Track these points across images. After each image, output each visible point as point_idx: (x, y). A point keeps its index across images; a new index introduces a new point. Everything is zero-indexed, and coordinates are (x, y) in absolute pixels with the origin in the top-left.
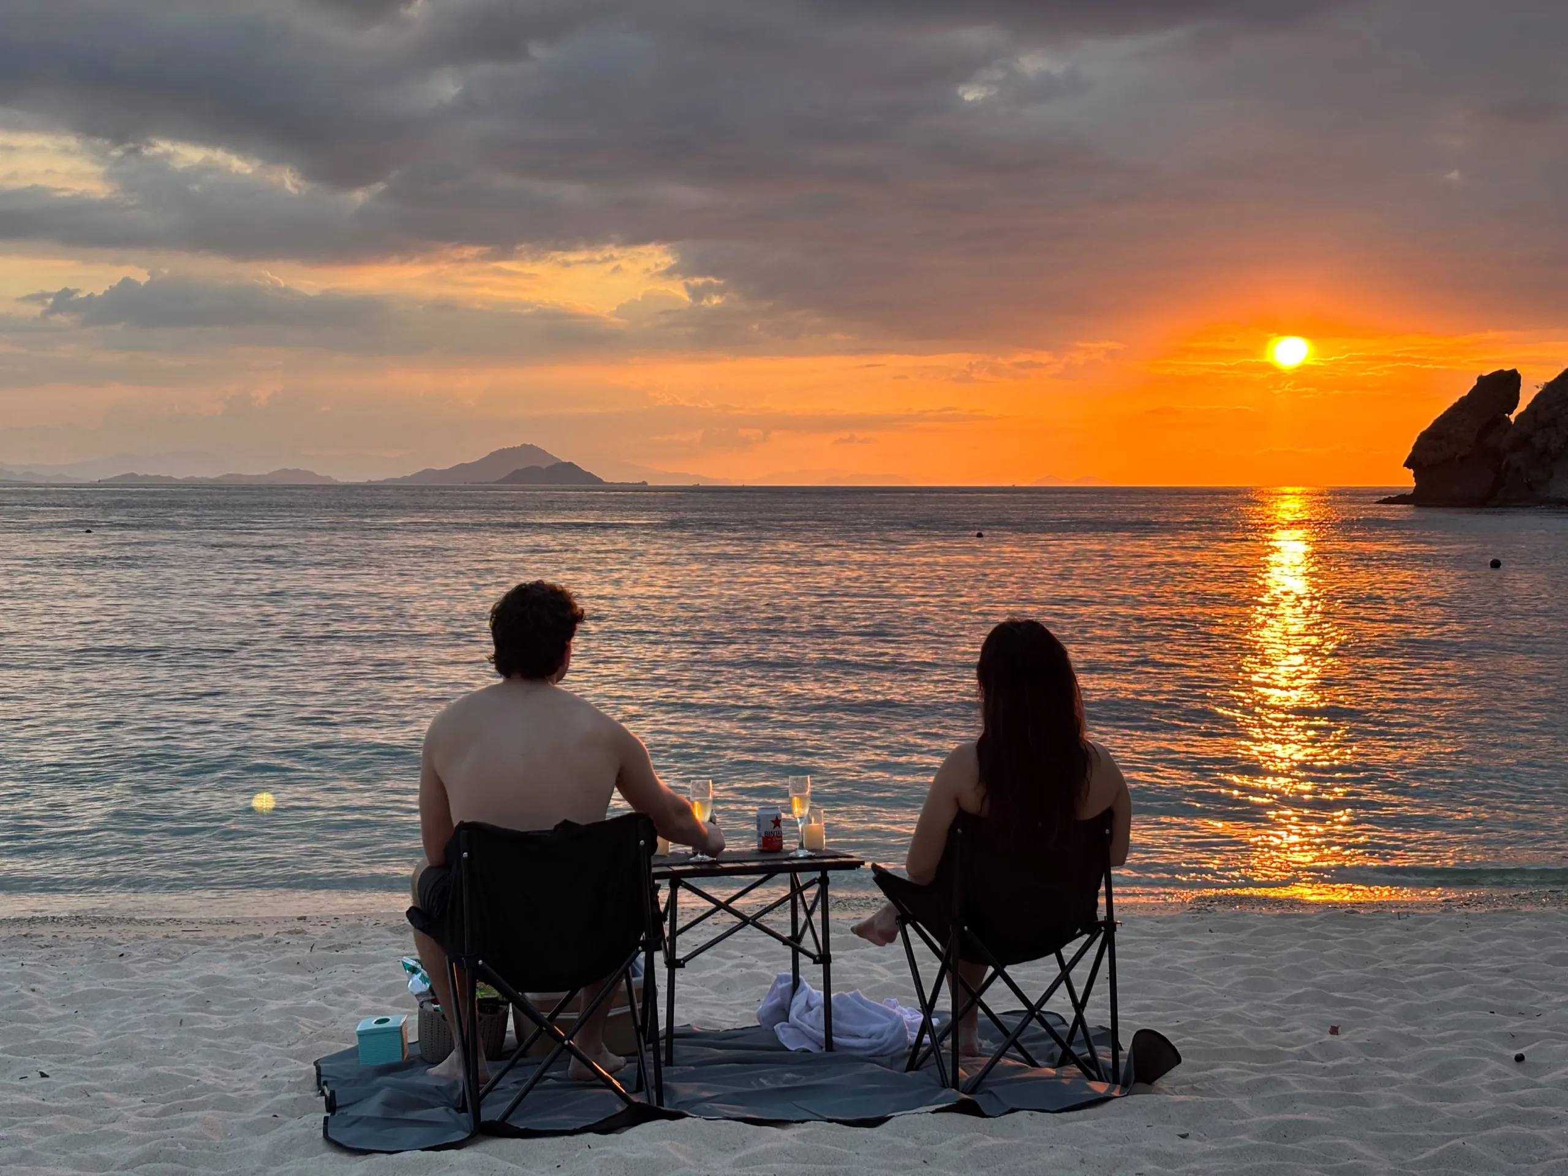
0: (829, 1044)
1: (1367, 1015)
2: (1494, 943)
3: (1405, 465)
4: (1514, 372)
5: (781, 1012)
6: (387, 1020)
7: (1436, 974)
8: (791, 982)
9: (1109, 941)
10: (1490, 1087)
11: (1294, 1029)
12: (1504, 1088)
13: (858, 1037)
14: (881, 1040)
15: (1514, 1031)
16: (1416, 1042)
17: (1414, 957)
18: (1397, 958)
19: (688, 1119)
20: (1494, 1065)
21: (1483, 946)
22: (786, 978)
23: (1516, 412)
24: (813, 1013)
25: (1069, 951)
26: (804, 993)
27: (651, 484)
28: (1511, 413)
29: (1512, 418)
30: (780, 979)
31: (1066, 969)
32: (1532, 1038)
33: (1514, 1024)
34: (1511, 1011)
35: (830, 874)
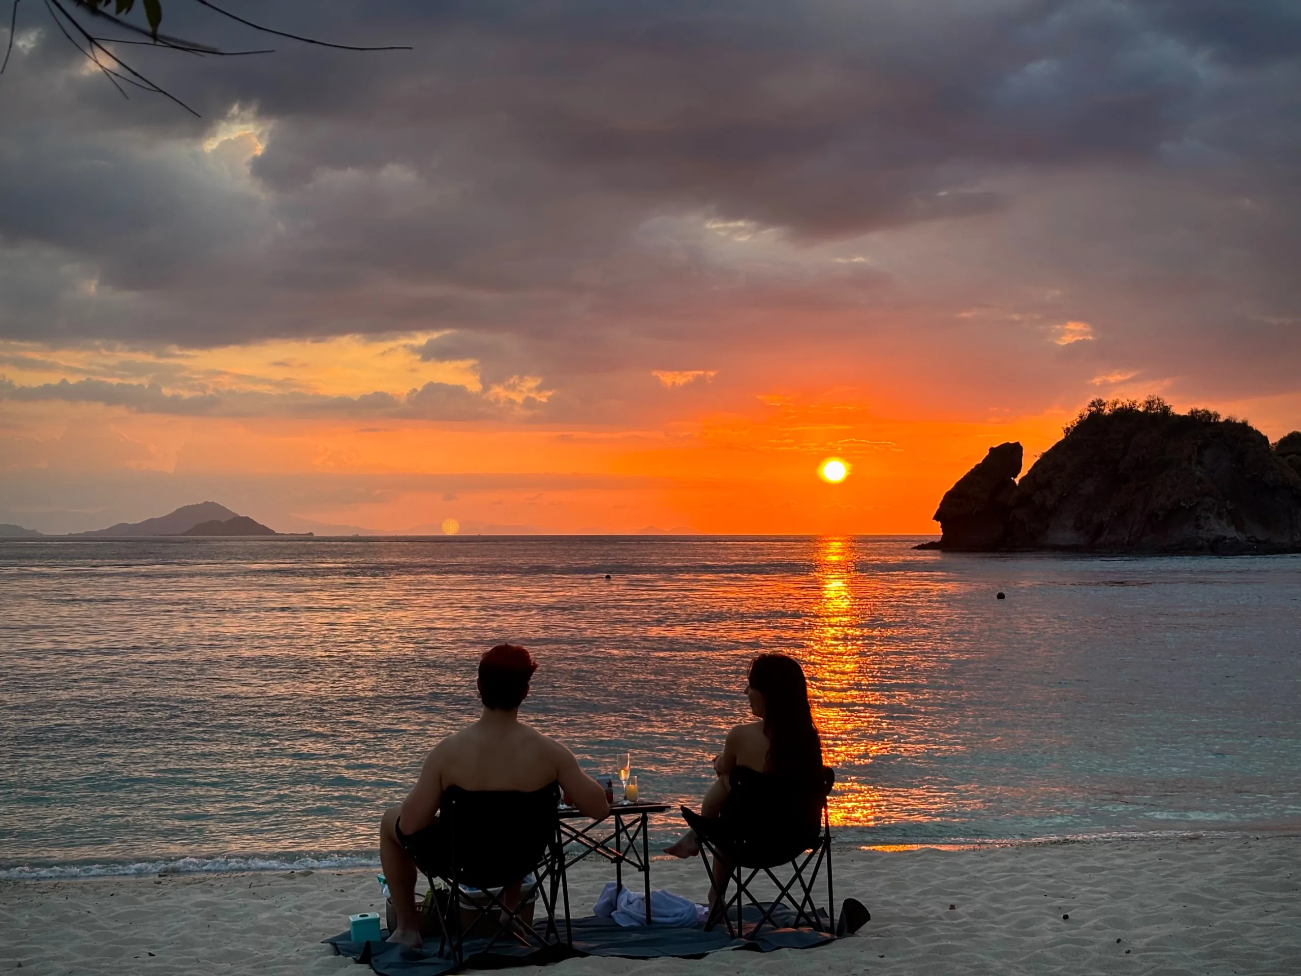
0: (649, 921)
1: (970, 899)
2: (1041, 862)
3: (934, 519)
4: (1018, 444)
5: (612, 905)
6: (367, 916)
7: (1008, 878)
8: (616, 887)
9: (827, 848)
10: (1051, 930)
11: (927, 908)
12: (1059, 930)
13: (667, 916)
14: (683, 917)
15: (1060, 905)
16: (1002, 912)
17: (990, 871)
18: (980, 871)
19: (591, 956)
20: (1052, 920)
21: (1034, 864)
22: (613, 885)
23: (1020, 476)
24: (634, 904)
25: (800, 860)
26: (626, 893)
27: (317, 534)
28: (1015, 477)
29: (1017, 481)
30: (608, 886)
31: (799, 871)
32: (1071, 909)
33: (1059, 902)
34: (1056, 896)
35: (648, 815)
